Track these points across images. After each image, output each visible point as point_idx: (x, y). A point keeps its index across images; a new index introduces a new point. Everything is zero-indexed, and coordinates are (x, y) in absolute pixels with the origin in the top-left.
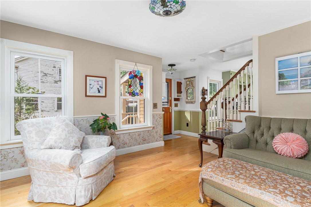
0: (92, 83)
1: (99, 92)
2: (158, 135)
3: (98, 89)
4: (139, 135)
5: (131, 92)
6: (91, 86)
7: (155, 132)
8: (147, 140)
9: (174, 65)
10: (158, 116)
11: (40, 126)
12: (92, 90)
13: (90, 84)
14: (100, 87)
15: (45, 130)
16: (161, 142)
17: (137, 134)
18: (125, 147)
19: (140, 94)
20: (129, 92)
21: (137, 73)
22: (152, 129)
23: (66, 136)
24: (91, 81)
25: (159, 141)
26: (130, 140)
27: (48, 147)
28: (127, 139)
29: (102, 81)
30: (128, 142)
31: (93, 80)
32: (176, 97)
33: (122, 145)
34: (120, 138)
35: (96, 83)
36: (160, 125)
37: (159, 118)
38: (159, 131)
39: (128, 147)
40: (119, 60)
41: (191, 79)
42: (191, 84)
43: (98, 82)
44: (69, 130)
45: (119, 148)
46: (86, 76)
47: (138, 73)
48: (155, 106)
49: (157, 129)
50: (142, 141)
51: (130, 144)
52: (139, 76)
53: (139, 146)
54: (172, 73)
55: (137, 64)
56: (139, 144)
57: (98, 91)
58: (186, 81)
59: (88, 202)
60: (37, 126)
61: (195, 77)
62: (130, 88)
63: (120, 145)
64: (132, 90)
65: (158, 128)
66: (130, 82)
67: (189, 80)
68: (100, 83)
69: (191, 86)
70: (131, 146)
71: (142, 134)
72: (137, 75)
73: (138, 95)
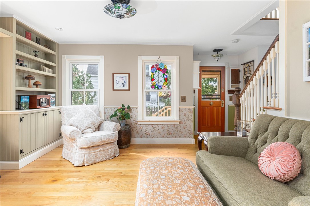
0: (118, 79)
1: (124, 86)
2: (187, 131)
3: (123, 84)
4: (163, 128)
5: (154, 85)
6: (117, 82)
7: (182, 127)
8: (172, 134)
9: (220, 50)
10: (187, 110)
11: (70, 111)
12: (118, 85)
13: (117, 80)
14: (124, 82)
15: (73, 114)
16: (191, 139)
17: (160, 126)
18: (148, 138)
19: (164, 87)
20: (152, 85)
21: (160, 66)
22: (178, 123)
23: (82, 119)
24: (117, 77)
25: (188, 137)
26: (153, 131)
27: (69, 124)
28: (149, 129)
29: (126, 77)
30: (151, 133)
31: (118, 77)
32: (231, 89)
33: (144, 135)
34: (143, 128)
35: (121, 79)
36: (190, 120)
37: (188, 113)
38: (188, 128)
39: (151, 137)
40: (141, 56)
41: (249, 64)
42: (250, 71)
43: (122, 78)
44: (86, 115)
45: (141, 137)
46: (113, 74)
47: (162, 65)
48: (183, 99)
49: (185, 125)
50: (166, 134)
51: (153, 135)
52: (162, 69)
53: (163, 139)
54: (218, 60)
55: (160, 57)
56: (163, 137)
57: (122, 86)
58: (244, 67)
59: (81, 166)
60: (68, 111)
61: (253, 61)
62: (152, 81)
63: (142, 135)
64: (154, 83)
65: (187, 123)
66: (152, 76)
67: (247, 65)
68: (124, 79)
69: (249, 73)
70: (153, 137)
71: (166, 127)
72: (161, 68)
73: (162, 88)
